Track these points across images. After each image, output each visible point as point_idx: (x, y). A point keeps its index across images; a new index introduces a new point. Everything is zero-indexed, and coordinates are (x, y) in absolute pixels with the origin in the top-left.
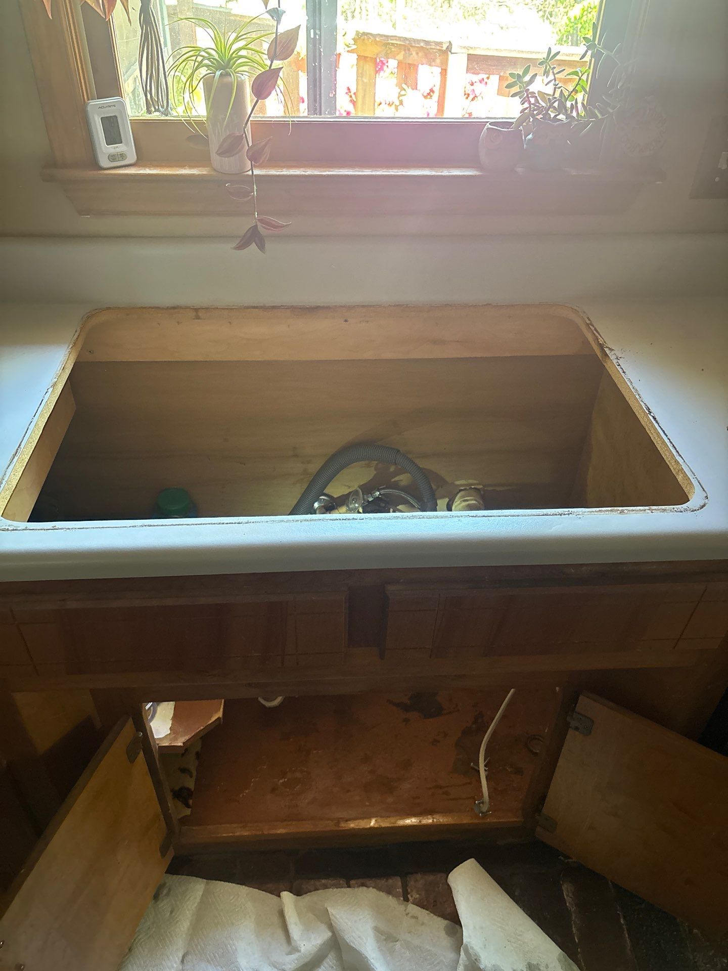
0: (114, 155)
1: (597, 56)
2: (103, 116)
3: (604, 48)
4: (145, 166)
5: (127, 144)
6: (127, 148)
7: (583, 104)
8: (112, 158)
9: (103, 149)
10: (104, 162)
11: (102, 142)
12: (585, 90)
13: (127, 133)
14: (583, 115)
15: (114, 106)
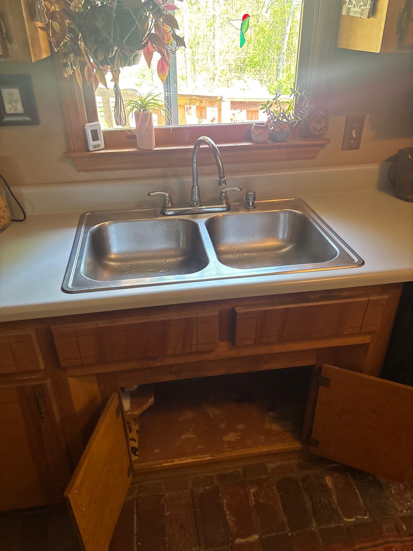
0: (96, 146)
1: (296, 95)
2: (92, 130)
3: (299, 92)
4: (108, 149)
5: (101, 140)
6: (101, 142)
7: (292, 114)
8: (95, 146)
9: (91, 143)
10: (91, 148)
11: (91, 140)
12: (293, 109)
13: (101, 136)
14: (293, 119)
15: (96, 125)
